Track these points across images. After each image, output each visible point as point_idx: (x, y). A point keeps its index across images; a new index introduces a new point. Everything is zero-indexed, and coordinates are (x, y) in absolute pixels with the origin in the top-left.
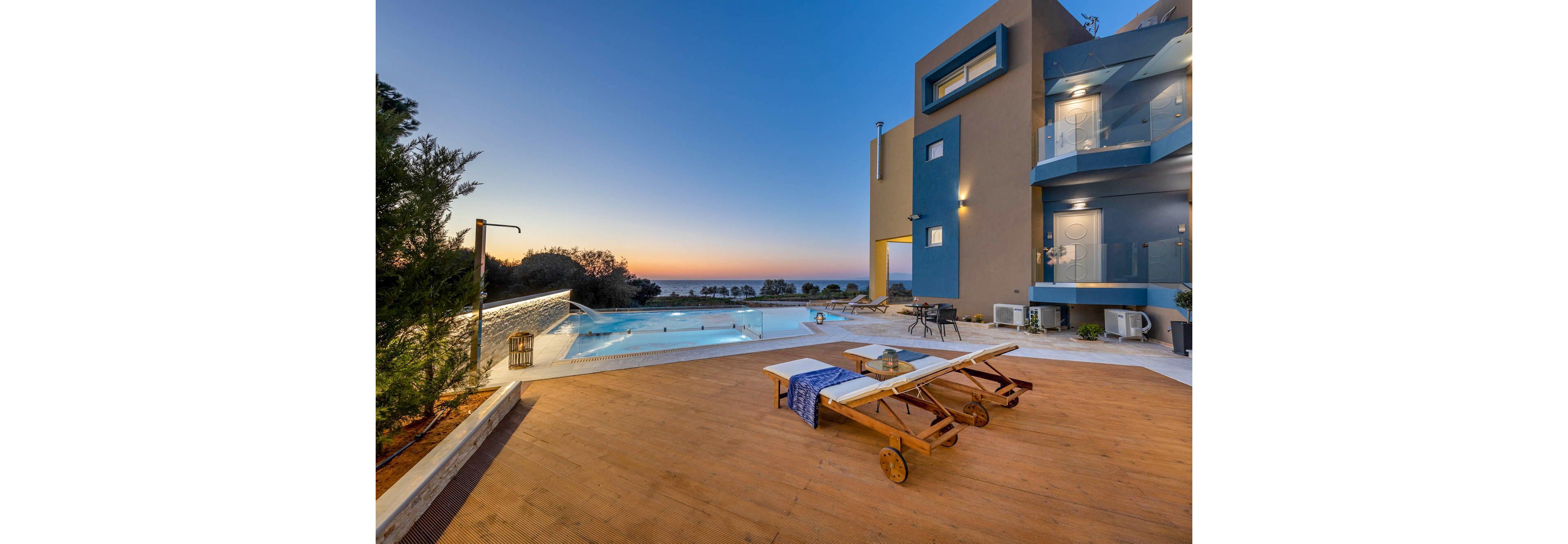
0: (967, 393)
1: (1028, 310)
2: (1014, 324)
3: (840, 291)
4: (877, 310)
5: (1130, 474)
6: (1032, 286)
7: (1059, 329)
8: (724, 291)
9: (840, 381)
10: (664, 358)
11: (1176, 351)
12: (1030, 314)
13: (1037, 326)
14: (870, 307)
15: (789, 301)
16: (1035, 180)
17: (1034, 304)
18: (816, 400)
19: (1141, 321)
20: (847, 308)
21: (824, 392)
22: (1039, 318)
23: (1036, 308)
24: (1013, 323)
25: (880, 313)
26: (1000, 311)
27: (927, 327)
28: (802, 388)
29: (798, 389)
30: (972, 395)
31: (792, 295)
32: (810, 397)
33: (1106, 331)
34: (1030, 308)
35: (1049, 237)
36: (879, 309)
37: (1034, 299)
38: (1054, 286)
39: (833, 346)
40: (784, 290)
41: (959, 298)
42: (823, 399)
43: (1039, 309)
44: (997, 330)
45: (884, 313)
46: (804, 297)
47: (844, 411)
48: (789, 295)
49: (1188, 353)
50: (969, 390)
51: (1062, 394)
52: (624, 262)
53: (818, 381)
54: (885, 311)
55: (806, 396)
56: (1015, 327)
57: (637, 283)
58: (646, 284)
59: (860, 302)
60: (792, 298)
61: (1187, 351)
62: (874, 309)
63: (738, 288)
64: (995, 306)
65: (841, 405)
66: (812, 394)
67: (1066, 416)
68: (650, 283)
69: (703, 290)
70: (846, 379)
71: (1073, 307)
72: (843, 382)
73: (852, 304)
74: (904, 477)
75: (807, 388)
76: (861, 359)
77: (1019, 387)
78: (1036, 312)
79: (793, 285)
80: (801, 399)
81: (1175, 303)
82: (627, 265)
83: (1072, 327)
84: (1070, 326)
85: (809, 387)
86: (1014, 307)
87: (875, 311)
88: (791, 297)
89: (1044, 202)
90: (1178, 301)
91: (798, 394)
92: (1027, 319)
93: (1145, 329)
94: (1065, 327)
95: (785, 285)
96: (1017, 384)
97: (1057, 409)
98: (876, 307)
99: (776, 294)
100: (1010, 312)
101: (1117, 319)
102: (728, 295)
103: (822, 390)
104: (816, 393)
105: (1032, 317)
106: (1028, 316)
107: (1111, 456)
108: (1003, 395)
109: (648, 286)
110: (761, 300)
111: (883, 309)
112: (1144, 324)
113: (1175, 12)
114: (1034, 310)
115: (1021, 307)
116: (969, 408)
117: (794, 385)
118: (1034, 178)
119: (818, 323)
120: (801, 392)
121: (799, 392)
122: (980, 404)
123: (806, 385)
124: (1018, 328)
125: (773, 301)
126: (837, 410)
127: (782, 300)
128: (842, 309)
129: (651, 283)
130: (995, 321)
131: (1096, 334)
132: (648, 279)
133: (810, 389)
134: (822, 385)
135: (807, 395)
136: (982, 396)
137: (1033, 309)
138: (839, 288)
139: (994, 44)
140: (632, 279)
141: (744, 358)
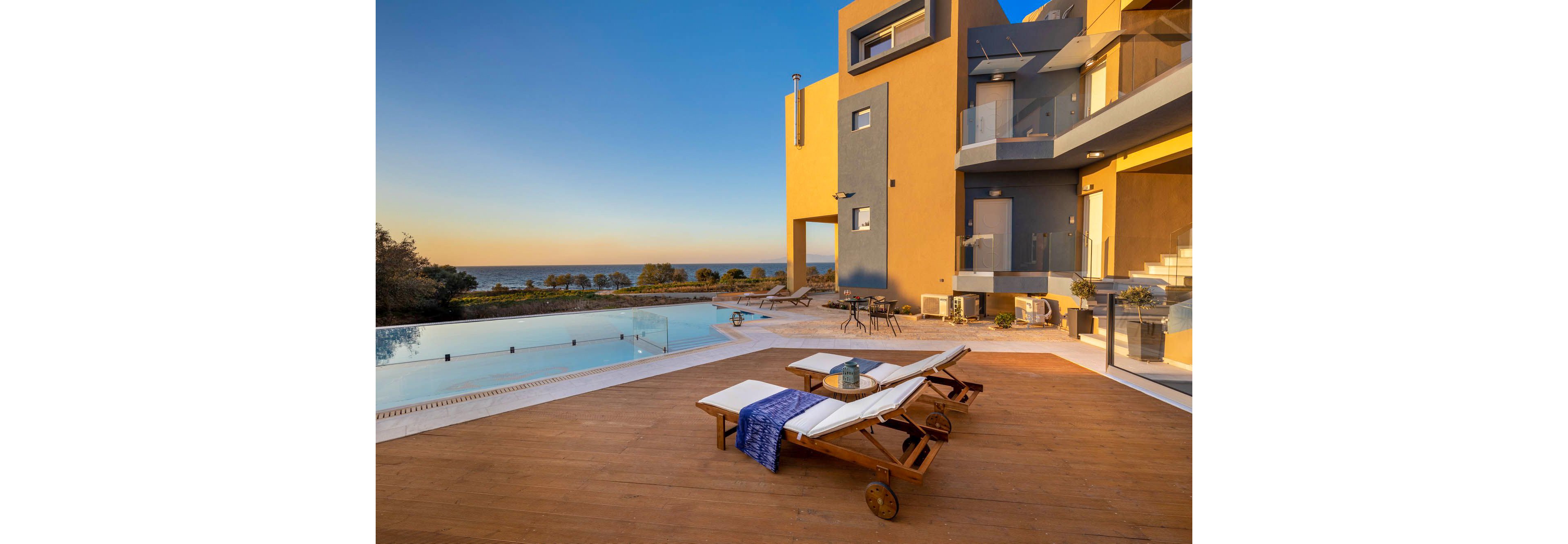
0: (930, 403)
1: (952, 299)
2: (939, 315)
3: (745, 278)
4: (799, 304)
5: (1072, 465)
6: (955, 275)
7: (978, 317)
8: (583, 281)
9: (803, 408)
10: (528, 397)
11: (1071, 335)
12: (954, 304)
13: (960, 315)
14: (792, 300)
15: (679, 292)
16: (960, 164)
17: (957, 293)
18: (779, 436)
19: (1044, 308)
20: (764, 302)
21: (791, 425)
22: (962, 308)
23: (959, 298)
24: (939, 313)
25: (802, 307)
26: (927, 300)
27: (860, 323)
28: (759, 423)
29: (753, 424)
30: (935, 404)
31: (683, 284)
32: (769, 433)
33: (1016, 318)
34: (954, 298)
35: (970, 224)
36: (802, 303)
37: (958, 288)
38: (975, 275)
39: (763, 355)
40: (671, 277)
41: (887, 288)
42: (788, 434)
43: (962, 299)
44: (924, 321)
45: (807, 306)
46: (699, 285)
47: (817, 446)
48: (679, 283)
49: (1080, 337)
50: (932, 400)
51: (999, 389)
52: (410, 241)
53: (777, 412)
54: (808, 304)
55: (764, 432)
56: (940, 318)
57: (434, 272)
58: (448, 273)
59: (779, 294)
60: (683, 288)
61: (1079, 335)
62: (795, 302)
63: (605, 277)
64: (922, 296)
65: (812, 439)
66: (773, 429)
67: (1009, 413)
68: (455, 271)
69: (550, 279)
70: (809, 405)
71: (988, 296)
72: (808, 408)
73: (771, 298)
74: (895, 512)
75: (765, 422)
76: (810, 373)
77: (971, 389)
78: (960, 302)
79: (683, 271)
80: (758, 437)
81: (1070, 292)
82: (414, 245)
83: (988, 315)
84: (987, 314)
85: (768, 421)
86: (940, 297)
87: (796, 305)
88: (681, 286)
89: (966, 188)
90: (1074, 290)
91: (752, 431)
92: (952, 310)
93: (1047, 315)
94: (983, 315)
95: (673, 270)
96: (969, 387)
97: (999, 406)
98: (798, 300)
99: (661, 283)
100: (936, 302)
101: (1025, 306)
102: (590, 286)
103: (786, 424)
104: (780, 428)
105: (955, 307)
106: (952, 306)
107: (1054, 449)
108: (960, 401)
109: (454, 277)
110: (641, 292)
111: (806, 302)
112: (1046, 311)
113: (1073, 10)
114: (958, 300)
115: (946, 297)
116: (932, 419)
117: (746, 420)
118: (959, 163)
119: (735, 326)
120: (757, 427)
121: (754, 429)
122: (943, 413)
123: (763, 419)
124: (943, 318)
125: (658, 292)
126: (808, 445)
127: (670, 292)
128: (757, 304)
129: (458, 272)
130: (922, 313)
131: (1009, 322)
132: (452, 265)
133: (771, 423)
134: (784, 417)
135: (766, 431)
136: (944, 405)
137: (956, 298)
138: (742, 273)
139: (923, 7)
140: (422, 267)
141: (650, 383)
